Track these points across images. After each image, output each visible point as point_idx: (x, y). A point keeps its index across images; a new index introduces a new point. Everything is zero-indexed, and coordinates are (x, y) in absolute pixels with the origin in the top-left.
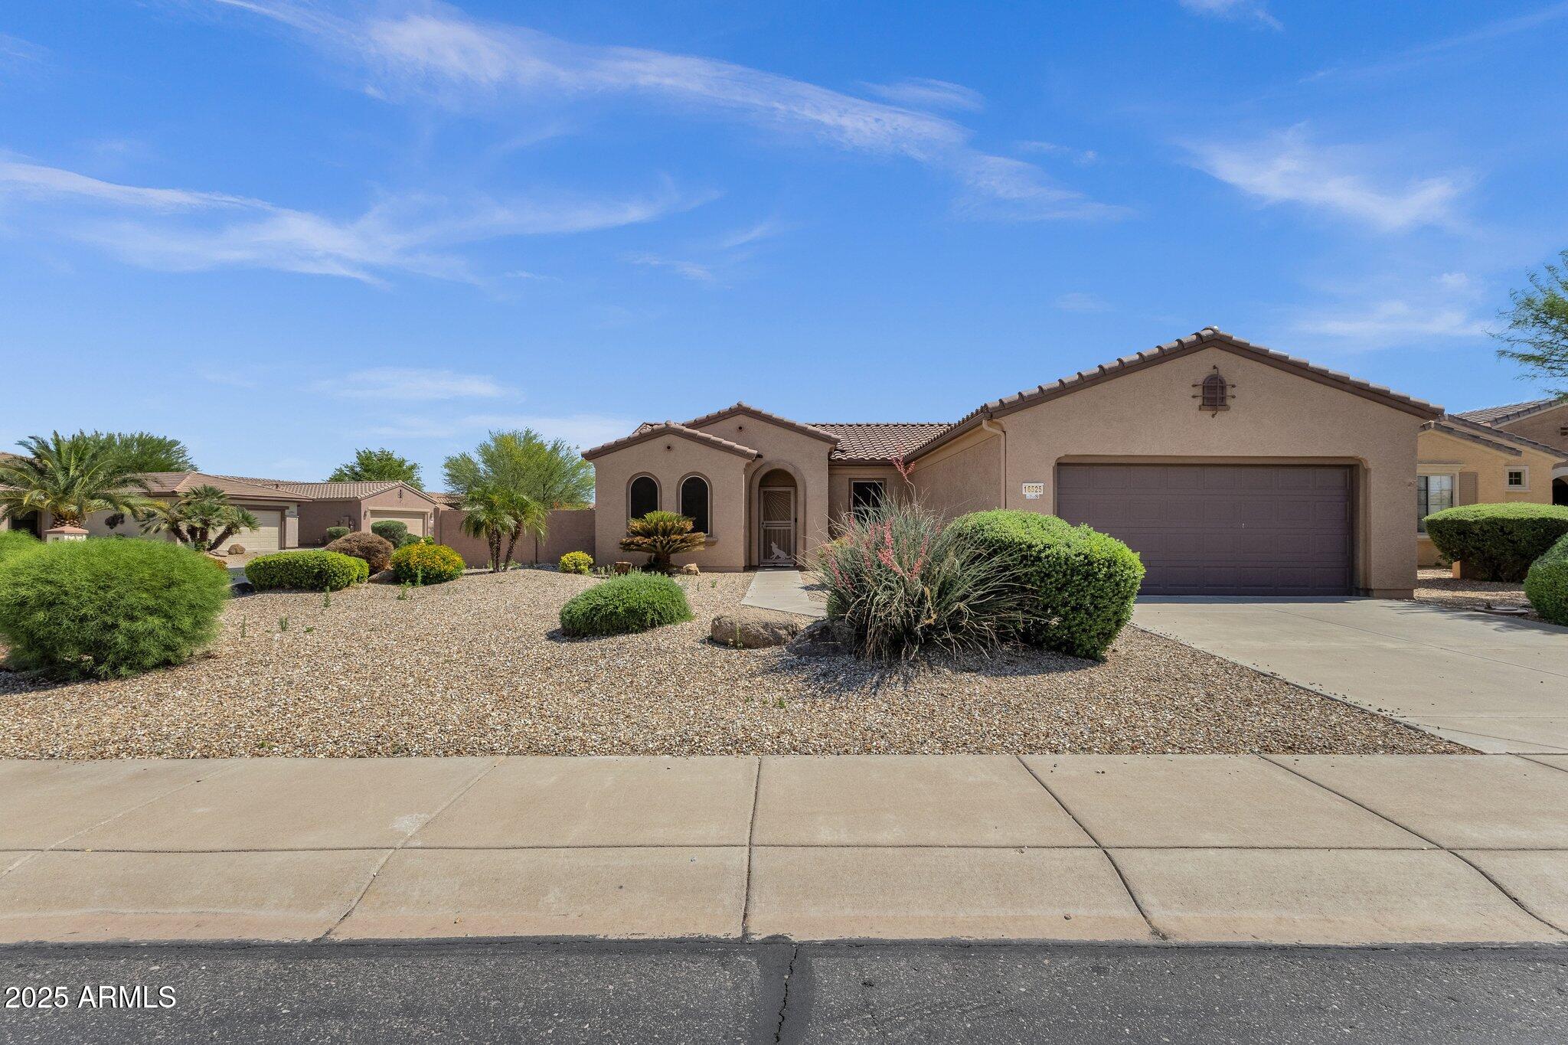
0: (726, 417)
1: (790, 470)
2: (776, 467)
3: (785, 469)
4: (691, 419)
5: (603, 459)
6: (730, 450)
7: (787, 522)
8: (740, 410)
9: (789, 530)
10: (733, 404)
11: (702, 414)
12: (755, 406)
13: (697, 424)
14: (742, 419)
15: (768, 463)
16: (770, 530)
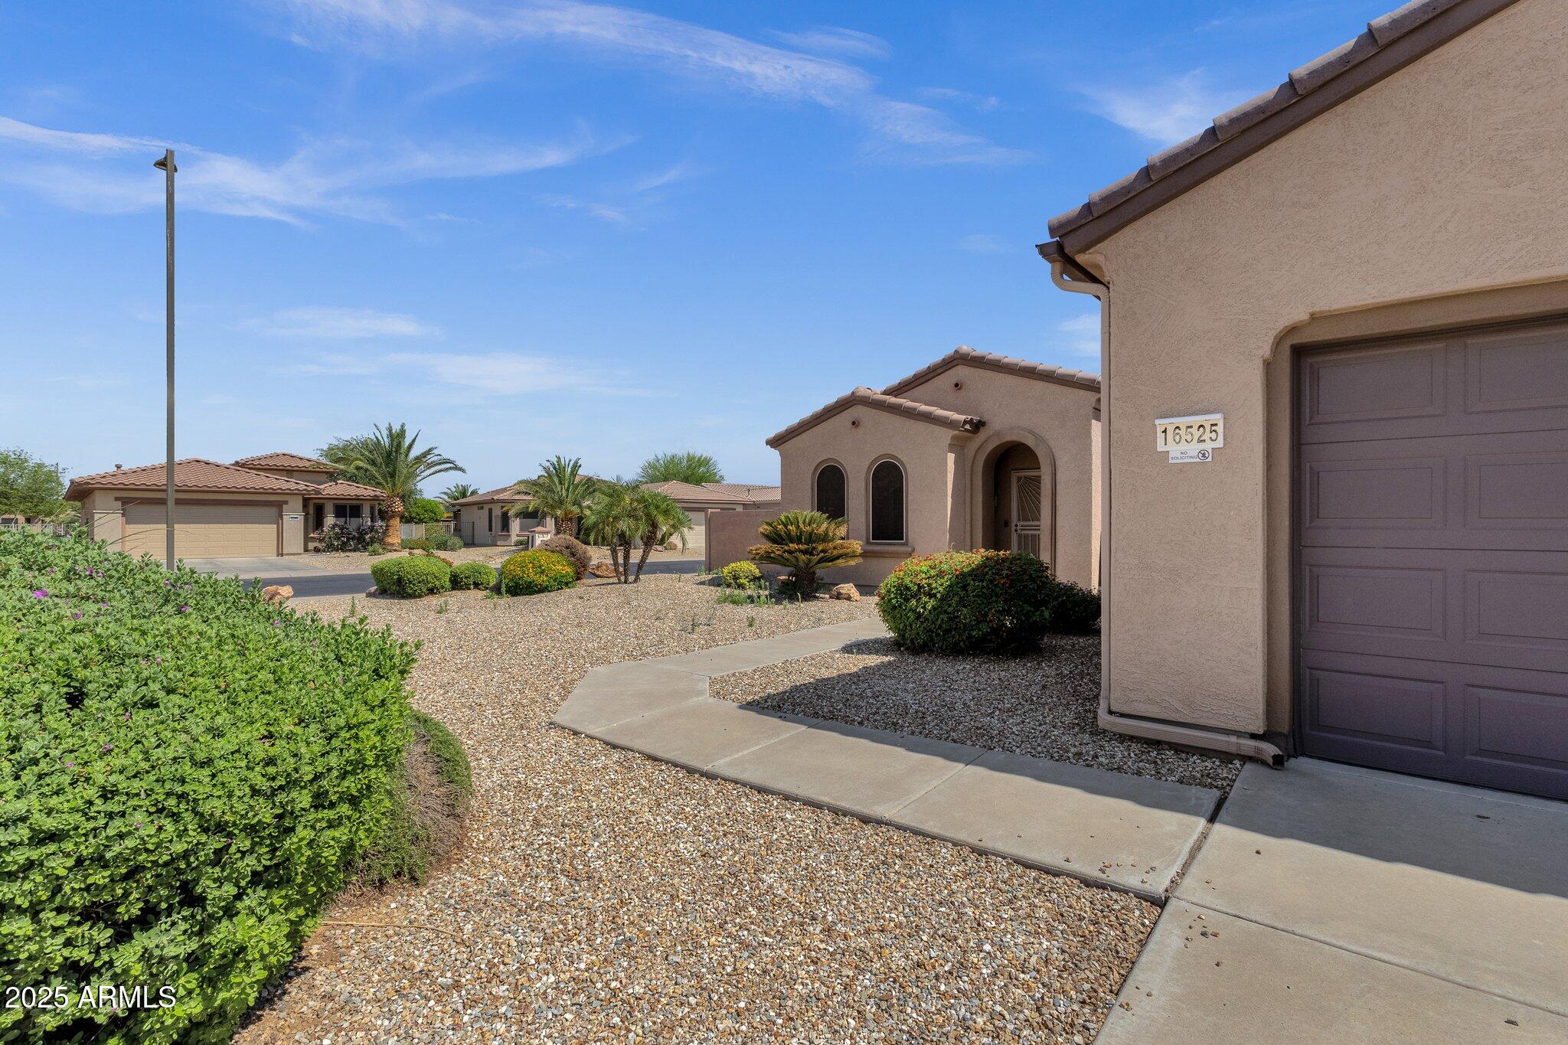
0: (939, 371)
1: (1030, 441)
2: (1008, 438)
3: (1022, 440)
4: (894, 381)
5: (788, 445)
6: (927, 418)
8: (958, 359)
10: (948, 351)
11: (907, 373)
12: (981, 349)
13: (900, 389)
14: (961, 372)
15: (997, 434)
16: (1026, 536)
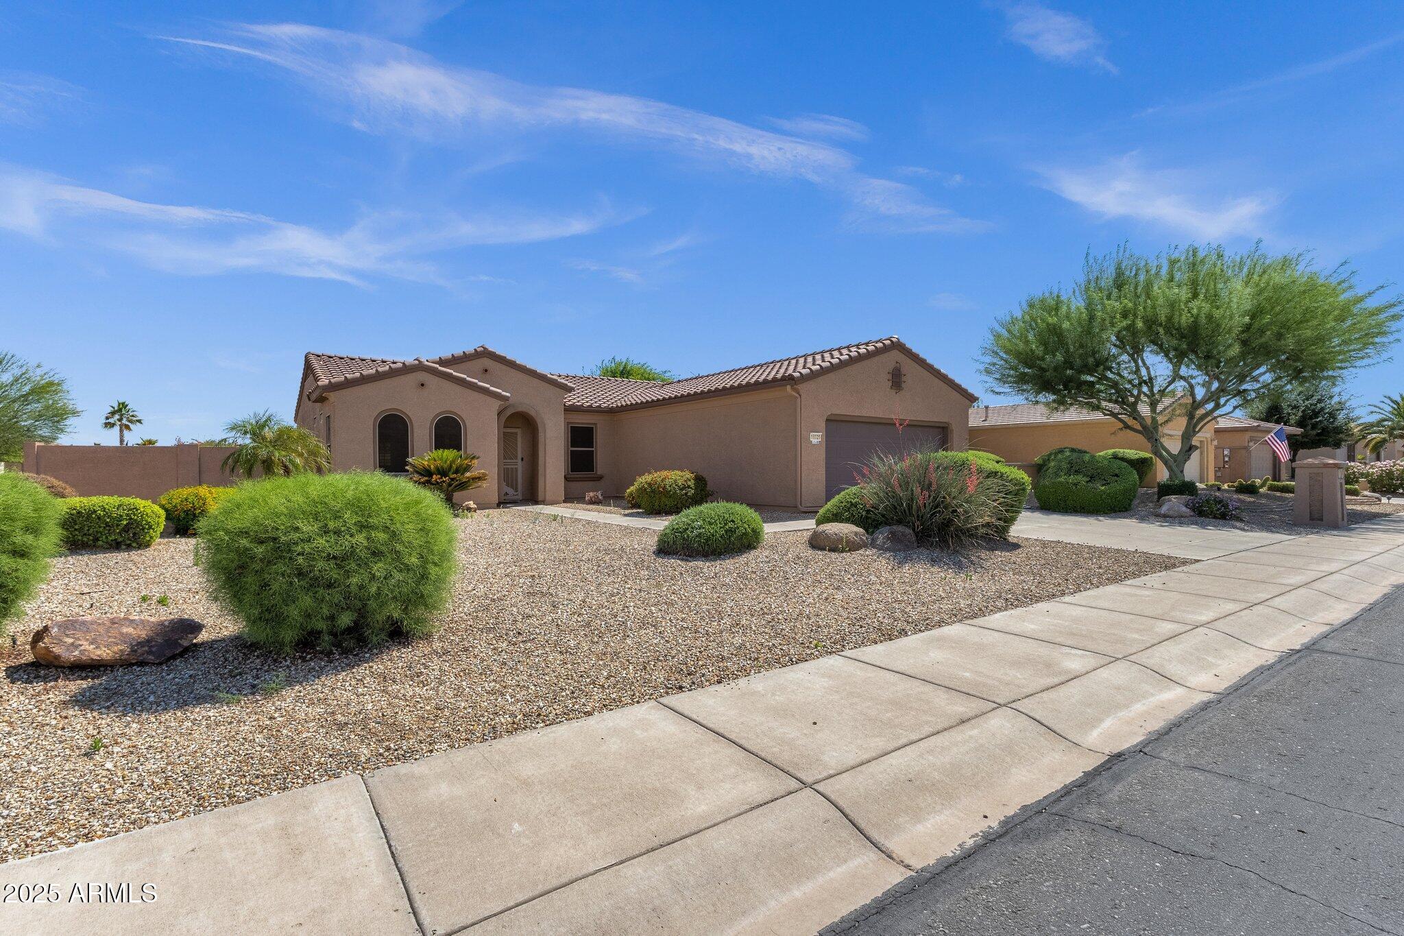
0: (472, 358)
1: (532, 413)
2: (521, 409)
3: (528, 411)
5: (344, 392)
6: (484, 391)
7: (515, 461)
8: (484, 354)
9: (516, 469)
10: (478, 347)
12: (500, 351)
13: (442, 362)
14: (487, 362)
15: (513, 406)
